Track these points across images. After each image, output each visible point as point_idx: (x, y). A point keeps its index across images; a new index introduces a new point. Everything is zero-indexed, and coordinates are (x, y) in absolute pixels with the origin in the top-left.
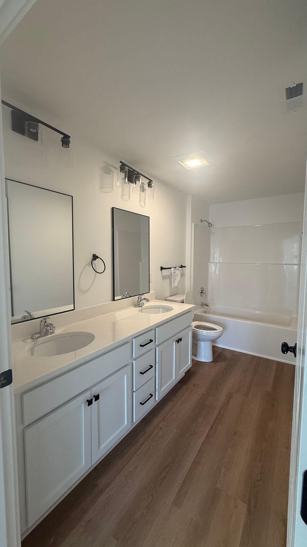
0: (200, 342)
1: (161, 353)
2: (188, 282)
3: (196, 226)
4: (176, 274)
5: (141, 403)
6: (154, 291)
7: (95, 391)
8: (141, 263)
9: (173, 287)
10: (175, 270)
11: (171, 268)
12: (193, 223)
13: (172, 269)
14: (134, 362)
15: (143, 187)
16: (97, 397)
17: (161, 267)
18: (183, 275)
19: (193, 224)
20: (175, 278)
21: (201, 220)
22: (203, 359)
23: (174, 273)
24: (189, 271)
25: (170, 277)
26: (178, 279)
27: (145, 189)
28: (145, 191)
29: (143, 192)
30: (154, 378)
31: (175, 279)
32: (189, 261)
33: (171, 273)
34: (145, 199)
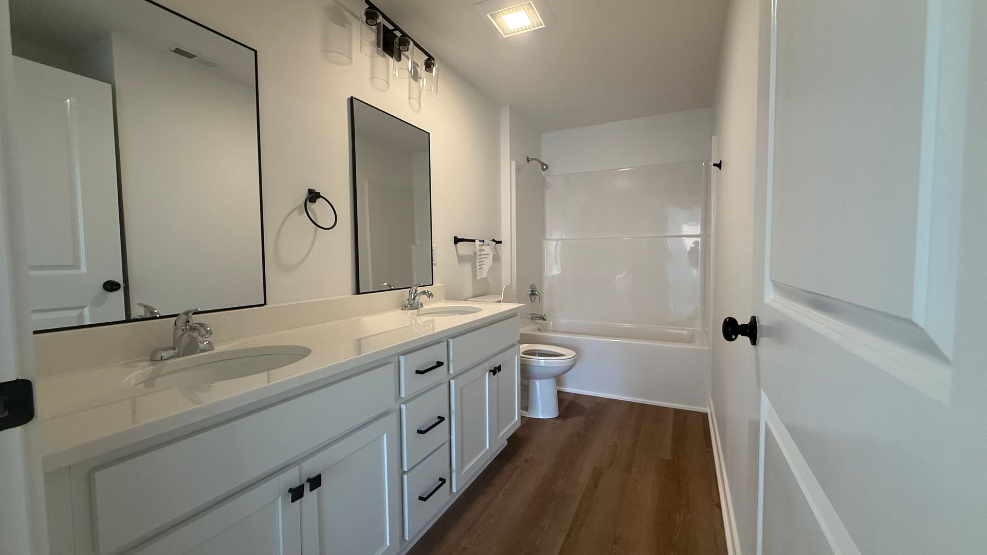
0: (535, 381)
1: (461, 391)
2: (508, 273)
3: (518, 170)
4: (484, 253)
5: (421, 498)
6: (442, 283)
7: (310, 468)
8: (414, 247)
9: (478, 278)
10: (482, 245)
11: (474, 241)
12: (513, 160)
13: (477, 242)
14: (403, 406)
15: (416, 72)
16: (316, 482)
17: (455, 238)
18: (496, 259)
19: (513, 162)
20: (482, 261)
21: (528, 158)
22: (541, 415)
23: (481, 250)
24: (508, 251)
25: (472, 259)
26: (488, 264)
27: (419, 76)
28: (419, 80)
29: (416, 80)
30: (447, 444)
31: (484, 263)
32: (507, 230)
33: (475, 253)
34: (420, 93)
